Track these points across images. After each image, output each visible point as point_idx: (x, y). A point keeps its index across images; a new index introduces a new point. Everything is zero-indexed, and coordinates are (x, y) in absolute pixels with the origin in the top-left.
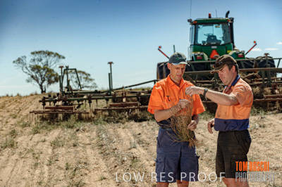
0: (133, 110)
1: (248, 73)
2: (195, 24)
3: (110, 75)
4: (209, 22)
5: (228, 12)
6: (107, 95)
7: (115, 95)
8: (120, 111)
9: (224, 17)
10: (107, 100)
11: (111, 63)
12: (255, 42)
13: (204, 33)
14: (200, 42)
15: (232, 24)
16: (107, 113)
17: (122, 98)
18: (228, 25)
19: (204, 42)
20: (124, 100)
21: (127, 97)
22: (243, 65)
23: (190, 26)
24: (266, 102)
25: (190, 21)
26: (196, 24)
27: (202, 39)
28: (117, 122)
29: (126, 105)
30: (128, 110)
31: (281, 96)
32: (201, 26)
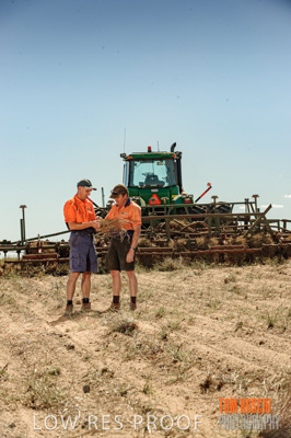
0: (52, 262)
1: (194, 219)
2: (129, 160)
3: (22, 221)
4: (149, 157)
5: (175, 145)
6: (19, 245)
7: (28, 246)
8: (35, 264)
9: (169, 151)
10: (19, 252)
11: (23, 207)
12: (209, 184)
13: (141, 172)
14: (136, 183)
15: (179, 161)
16: (19, 267)
17: (37, 249)
18: (173, 161)
19: (141, 183)
20: (40, 251)
21: (43, 249)
22: (187, 210)
23: (124, 163)
24: (212, 254)
25: (123, 156)
26: (132, 160)
27: (139, 180)
28: (32, 276)
29: (43, 257)
30: (45, 263)
31: (231, 248)
32: (138, 163)
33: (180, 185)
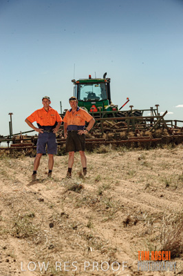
0: (29, 149)
1: (118, 121)
2: (77, 84)
3: (10, 123)
4: (90, 82)
5: (106, 74)
6: (8, 138)
7: (14, 138)
8: (19, 150)
9: (102, 78)
10: (8, 142)
11: (11, 114)
12: (128, 99)
13: (85, 91)
14: (82, 98)
15: (108, 84)
16: (9, 152)
17: (20, 140)
18: (105, 84)
19: (85, 98)
20: (22, 142)
21: (24, 140)
22: (114, 115)
23: (74, 85)
24: (130, 143)
25: (73, 81)
26: (79, 84)
27: (83, 96)
28: (17, 158)
29: (24, 145)
30: (25, 149)
31: (142, 138)
32: (83, 86)
33: (110, 99)
